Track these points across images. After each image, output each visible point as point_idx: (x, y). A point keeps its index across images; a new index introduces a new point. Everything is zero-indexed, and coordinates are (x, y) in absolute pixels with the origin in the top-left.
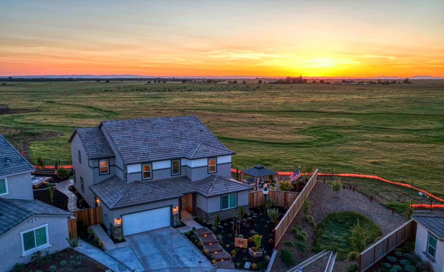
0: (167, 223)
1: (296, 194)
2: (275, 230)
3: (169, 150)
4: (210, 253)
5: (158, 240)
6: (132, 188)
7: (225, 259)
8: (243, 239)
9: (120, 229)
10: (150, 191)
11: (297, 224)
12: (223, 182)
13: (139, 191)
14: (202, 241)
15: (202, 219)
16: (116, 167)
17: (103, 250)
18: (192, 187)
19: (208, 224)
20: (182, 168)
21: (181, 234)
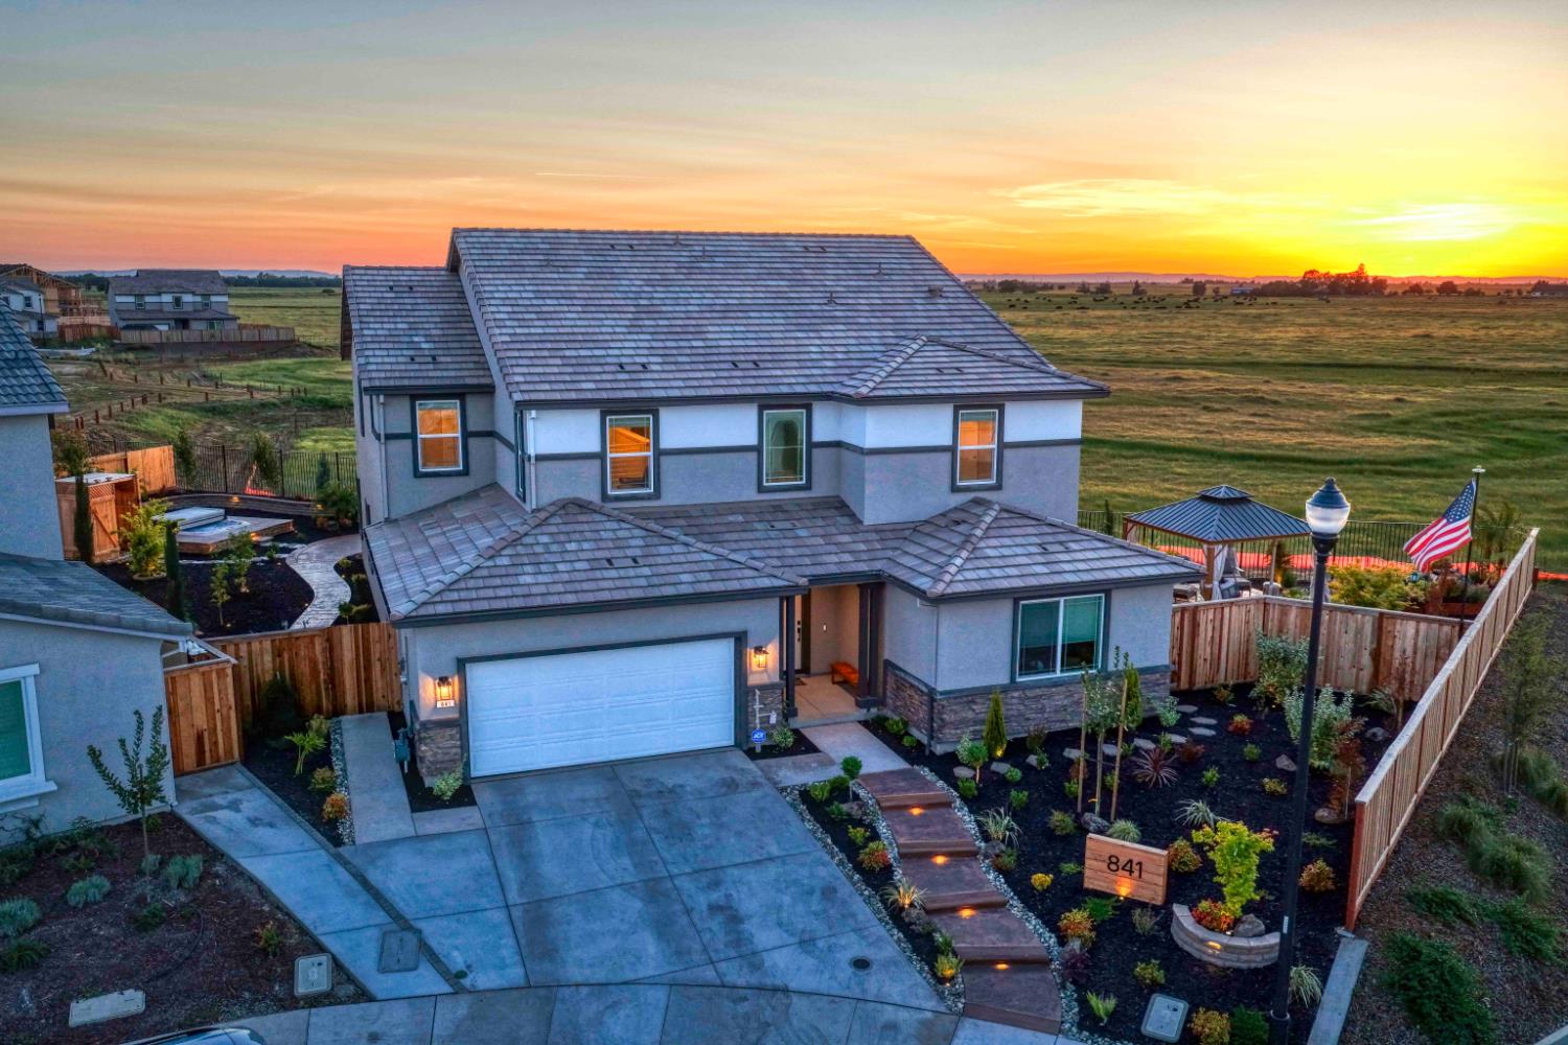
0: (716, 731)
1: (1446, 629)
2: (1362, 804)
3: (755, 357)
4: (929, 912)
5: (645, 812)
6: (546, 529)
7: (1020, 963)
8: (1133, 849)
9: (452, 737)
10: (630, 552)
11: (1468, 786)
12: (1031, 530)
13: (572, 546)
14: (890, 841)
15: (906, 724)
16: (497, 441)
17: (337, 841)
18: (862, 547)
19: (939, 749)
20: (816, 452)
21: (783, 789)
